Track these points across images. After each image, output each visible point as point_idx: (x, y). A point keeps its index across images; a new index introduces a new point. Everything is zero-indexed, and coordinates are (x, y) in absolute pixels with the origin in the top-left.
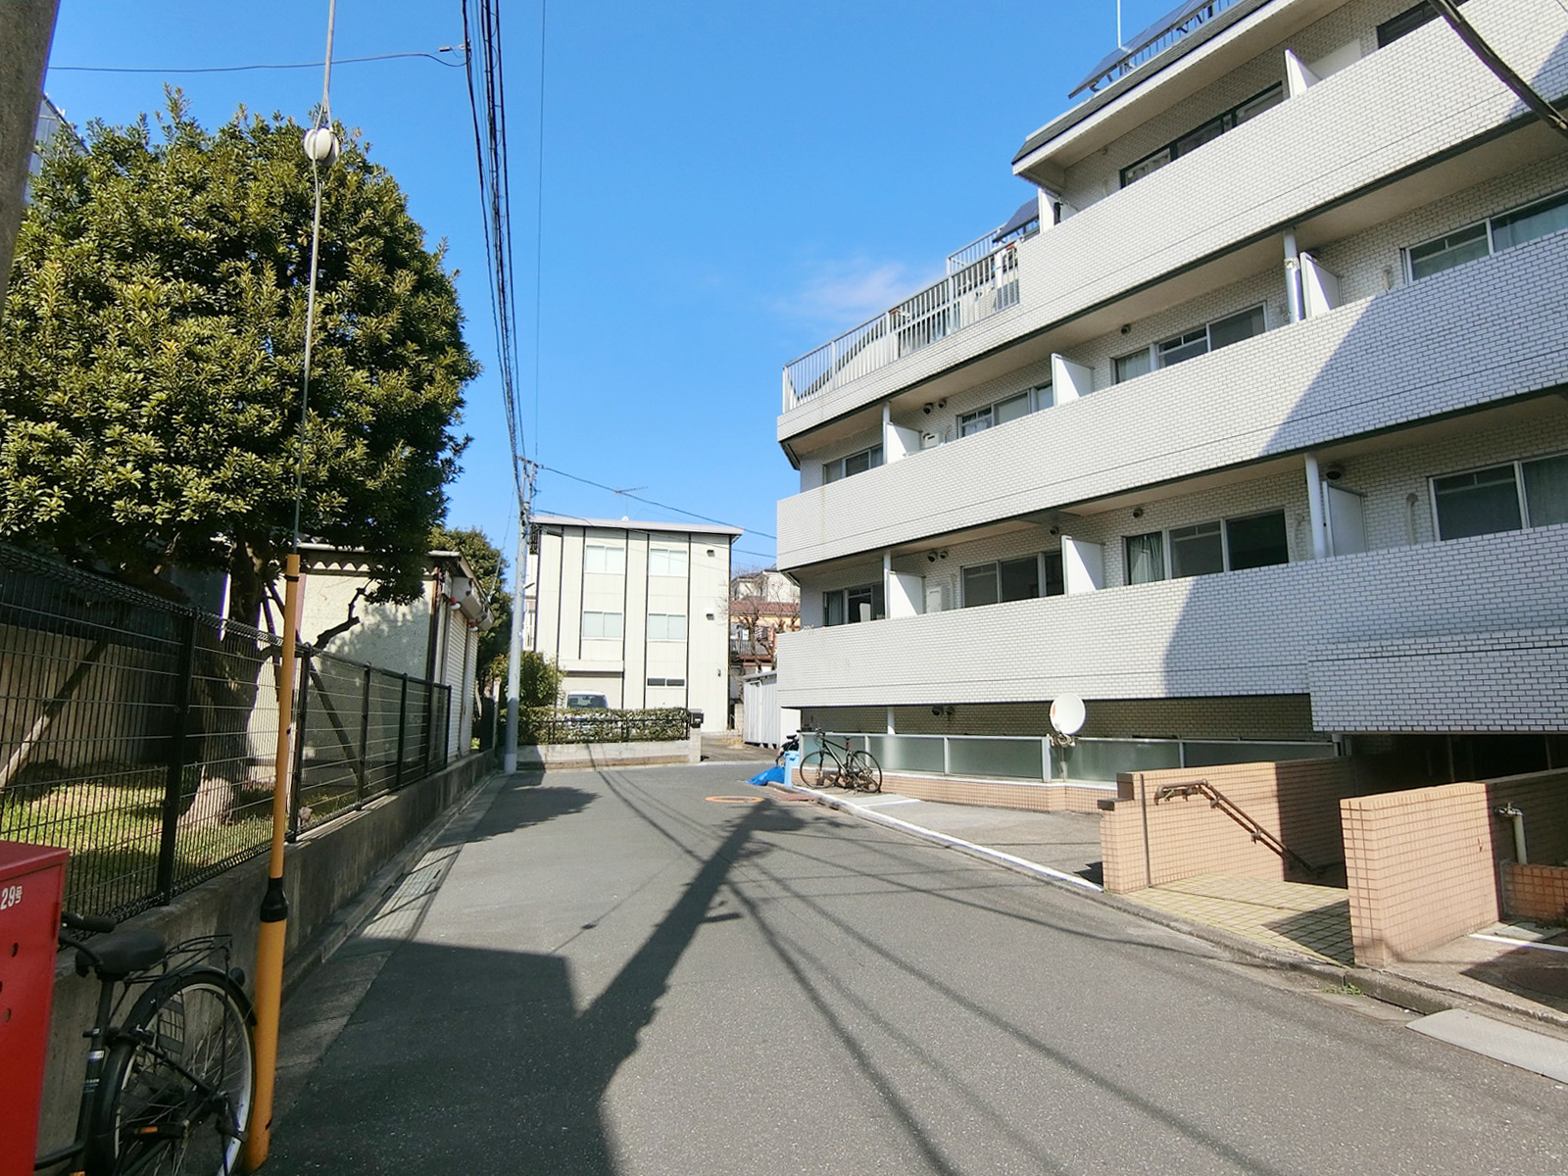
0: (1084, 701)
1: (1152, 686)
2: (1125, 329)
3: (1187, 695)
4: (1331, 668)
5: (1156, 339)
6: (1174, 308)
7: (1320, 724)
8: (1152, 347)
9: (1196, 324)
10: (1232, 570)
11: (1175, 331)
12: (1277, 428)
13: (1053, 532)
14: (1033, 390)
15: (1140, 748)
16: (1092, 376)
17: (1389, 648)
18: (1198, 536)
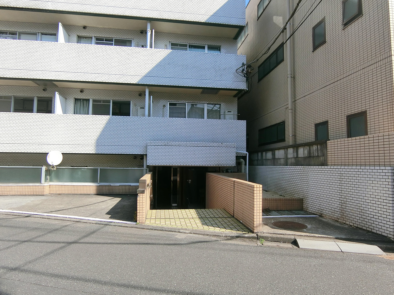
0: (62, 153)
1: (91, 149)
2: (85, 27)
3: (103, 153)
4: (154, 148)
5: (96, 35)
6: (103, 28)
7: (149, 163)
8: (93, 38)
9: (111, 37)
10: (112, 115)
11: (103, 36)
12: (142, 77)
13: (44, 90)
14: (40, 34)
15: (83, 170)
16: (69, 38)
17: (169, 144)
18: (102, 103)
